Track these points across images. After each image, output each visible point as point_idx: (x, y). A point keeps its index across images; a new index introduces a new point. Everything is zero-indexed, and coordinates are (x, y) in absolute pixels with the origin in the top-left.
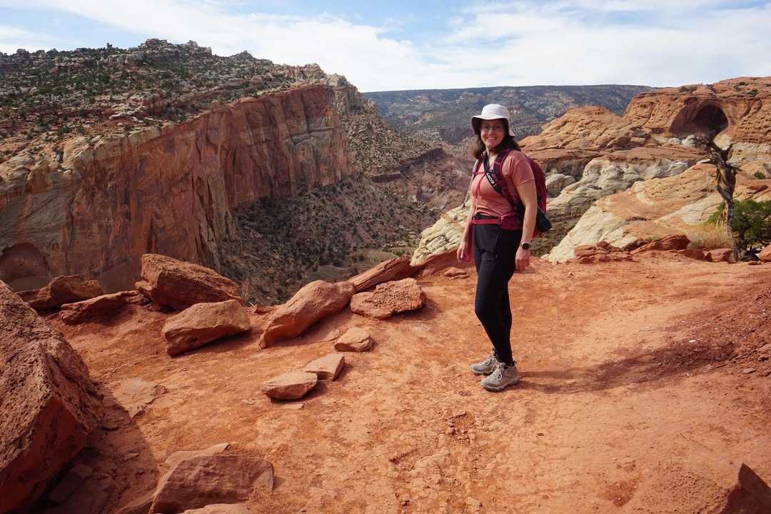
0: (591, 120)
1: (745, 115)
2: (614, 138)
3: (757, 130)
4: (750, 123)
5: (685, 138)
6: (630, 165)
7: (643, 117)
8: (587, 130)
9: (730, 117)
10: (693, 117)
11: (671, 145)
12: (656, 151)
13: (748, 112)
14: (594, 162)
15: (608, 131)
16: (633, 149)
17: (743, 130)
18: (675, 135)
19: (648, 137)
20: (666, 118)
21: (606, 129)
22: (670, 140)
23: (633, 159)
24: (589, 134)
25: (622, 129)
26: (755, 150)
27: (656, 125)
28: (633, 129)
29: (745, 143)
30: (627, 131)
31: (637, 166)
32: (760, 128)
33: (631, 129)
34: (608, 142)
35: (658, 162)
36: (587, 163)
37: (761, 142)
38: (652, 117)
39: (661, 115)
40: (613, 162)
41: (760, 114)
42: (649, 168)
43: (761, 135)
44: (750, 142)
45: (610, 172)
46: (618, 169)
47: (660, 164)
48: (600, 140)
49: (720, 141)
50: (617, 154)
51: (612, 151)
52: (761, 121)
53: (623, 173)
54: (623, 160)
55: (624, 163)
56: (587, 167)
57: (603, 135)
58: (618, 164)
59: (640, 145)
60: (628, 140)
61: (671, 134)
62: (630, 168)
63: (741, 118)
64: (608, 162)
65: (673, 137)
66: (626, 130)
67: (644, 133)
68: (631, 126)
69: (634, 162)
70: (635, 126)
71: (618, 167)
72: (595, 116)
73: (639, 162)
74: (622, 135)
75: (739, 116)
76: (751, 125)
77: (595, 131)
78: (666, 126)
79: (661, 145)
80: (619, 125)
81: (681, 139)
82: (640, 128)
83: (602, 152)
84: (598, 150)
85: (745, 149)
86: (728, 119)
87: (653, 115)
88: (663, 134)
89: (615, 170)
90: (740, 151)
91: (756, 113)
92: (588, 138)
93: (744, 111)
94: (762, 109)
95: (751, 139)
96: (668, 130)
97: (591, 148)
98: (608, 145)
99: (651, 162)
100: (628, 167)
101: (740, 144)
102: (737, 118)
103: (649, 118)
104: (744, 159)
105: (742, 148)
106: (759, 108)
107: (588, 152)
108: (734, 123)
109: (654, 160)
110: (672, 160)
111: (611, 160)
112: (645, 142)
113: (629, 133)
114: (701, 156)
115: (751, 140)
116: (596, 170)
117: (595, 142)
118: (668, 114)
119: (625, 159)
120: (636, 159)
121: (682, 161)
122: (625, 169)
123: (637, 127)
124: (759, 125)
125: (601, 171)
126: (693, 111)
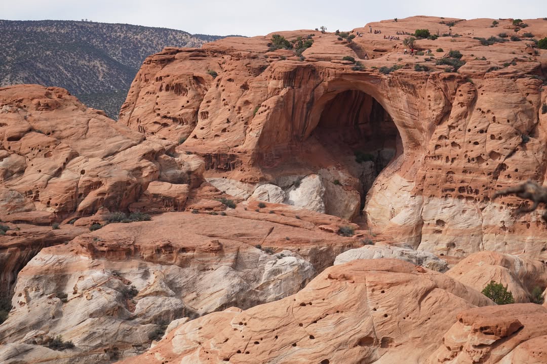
0: (25, 126)
1: (440, 121)
2: (99, 184)
3: (471, 165)
4: (454, 144)
5: (297, 185)
6: (151, 267)
7: (175, 120)
8: (14, 158)
9: (405, 126)
10: (312, 123)
11: (262, 206)
12: (223, 224)
13: (446, 114)
14: (42, 260)
15: (78, 163)
16: (156, 219)
17: (439, 162)
18: (269, 177)
19: (195, 181)
20: (240, 126)
21: (74, 155)
22: (258, 190)
23: (159, 251)
24: (22, 172)
25: (118, 158)
26: (476, 221)
27: (214, 145)
28: (152, 156)
29: (450, 201)
30: (133, 164)
31: (172, 270)
32: (479, 159)
33: (145, 156)
34: (80, 197)
35: (230, 256)
36: (21, 264)
37: (486, 199)
38: (201, 122)
39: (227, 114)
40: (103, 261)
41: (474, 120)
42: (208, 277)
43: (485, 179)
44: (460, 197)
45: (96, 293)
46: (116, 281)
47: (237, 265)
48: (57, 190)
49: (388, 194)
50: (111, 232)
51: (96, 226)
52: (480, 138)
53: (133, 293)
54: (129, 251)
55: (135, 262)
56: (23, 279)
57: (66, 175)
58: (118, 265)
59: (177, 205)
60: (140, 190)
61: (257, 173)
62: (152, 278)
63: (432, 129)
64: (85, 259)
65: (263, 180)
66: (131, 158)
67: (184, 169)
68: (143, 148)
69: (162, 257)
70: (156, 147)
71: (117, 274)
72: (36, 115)
73: (177, 258)
74: (120, 174)
75: (425, 125)
76: (457, 150)
77: (40, 161)
78: (240, 148)
79: (233, 206)
80: (110, 144)
81: (286, 188)
82: (171, 152)
83: (65, 229)
84: (53, 222)
85: (453, 217)
86: (402, 131)
87: (205, 115)
88: (237, 173)
89: (108, 284)
90: (439, 222)
91: (464, 115)
92: (21, 184)
93: (433, 110)
94: (477, 106)
95: (461, 189)
96: (247, 159)
97: (32, 215)
98: (82, 205)
99: (212, 257)
100: (146, 275)
101: (438, 202)
102: (421, 130)
103: (194, 124)
104: (452, 245)
105: (445, 215)
106: (472, 103)
107: (25, 228)
108: (416, 145)
109: (219, 250)
110: (268, 251)
111: (95, 253)
112: (190, 197)
113: (140, 169)
114: (346, 239)
115: (463, 192)
116: (53, 287)
117: (44, 196)
118: (245, 113)
119: (137, 249)
120: (168, 247)
121: (297, 253)
122: (137, 282)
123: (162, 151)
124: (476, 151)
125: (69, 290)
126: (311, 103)
